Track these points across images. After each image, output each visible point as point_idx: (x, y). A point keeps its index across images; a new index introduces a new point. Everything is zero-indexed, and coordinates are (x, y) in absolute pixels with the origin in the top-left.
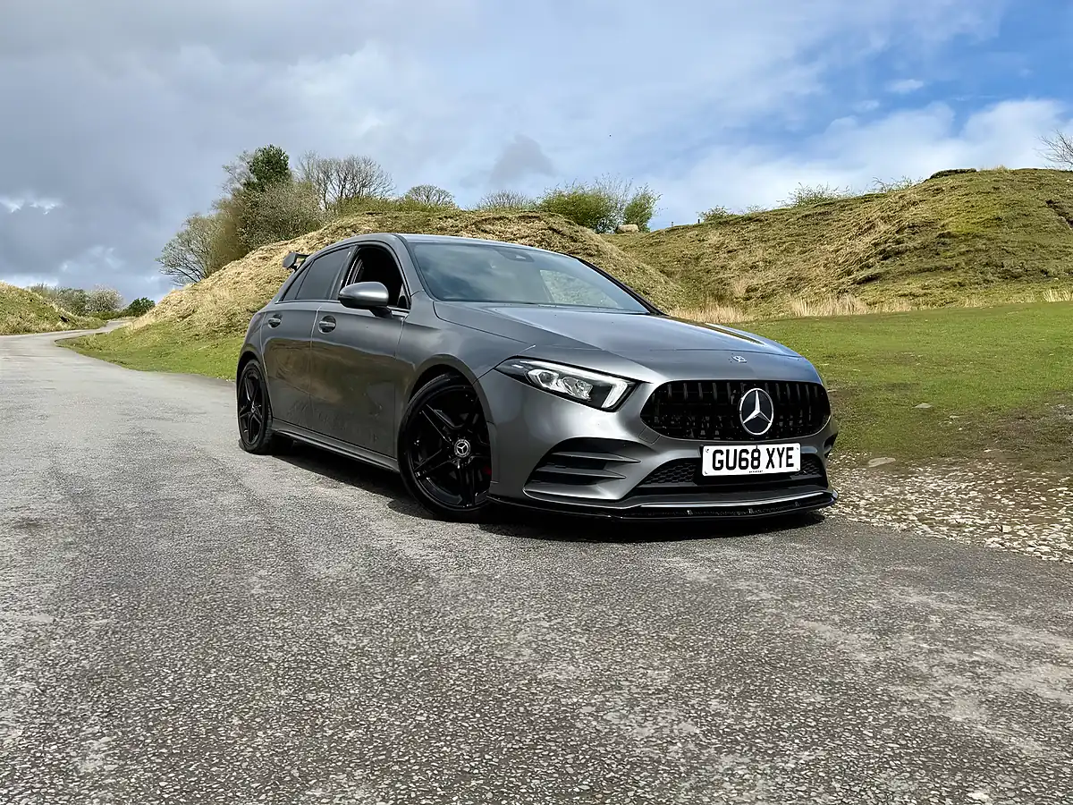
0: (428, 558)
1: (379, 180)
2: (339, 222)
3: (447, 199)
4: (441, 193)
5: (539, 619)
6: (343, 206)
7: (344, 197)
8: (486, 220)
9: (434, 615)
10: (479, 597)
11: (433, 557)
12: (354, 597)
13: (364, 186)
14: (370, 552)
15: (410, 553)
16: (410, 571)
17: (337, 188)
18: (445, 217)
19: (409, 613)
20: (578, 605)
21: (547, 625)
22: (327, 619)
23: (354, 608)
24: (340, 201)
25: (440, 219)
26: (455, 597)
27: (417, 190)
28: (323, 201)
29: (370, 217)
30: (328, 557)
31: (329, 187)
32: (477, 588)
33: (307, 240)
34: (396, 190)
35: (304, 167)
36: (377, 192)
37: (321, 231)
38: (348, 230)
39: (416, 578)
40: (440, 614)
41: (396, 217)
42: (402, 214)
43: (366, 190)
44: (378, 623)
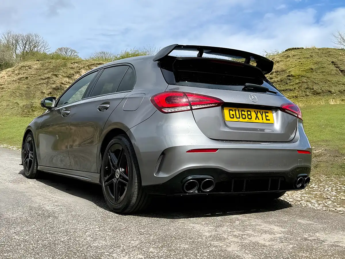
0: (55, 209)
1: (42, 45)
2: (22, 64)
3: (75, 54)
4: (72, 51)
5: (96, 228)
6: (24, 56)
7: (25, 51)
8: (93, 64)
9: (55, 228)
10: (74, 222)
11: (57, 209)
12: (23, 224)
13: (35, 47)
14: (31, 208)
15: (48, 208)
16: (47, 214)
17: (22, 48)
18: (74, 63)
19: (45, 228)
20: (112, 223)
21: (98, 229)
22: (12, 231)
23: (23, 227)
24: (23, 54)
25: (72, 63)
26: (64, 222)
27: (61, 49)
28: (14, 54)
29: (38, 62)
30: (13, 210)
31: (18, 47)
32: (73, 219)
33: (6, 72)
34: (51, 49)
35: (5, 38)
36: (41, 50)
37: (13, 68)
38: (27, 68)
39: (49, 217)
40: (57, 228)
41: (50, 62)
42: (53, 61)
43: (36, 49)
44: (32, 232)
